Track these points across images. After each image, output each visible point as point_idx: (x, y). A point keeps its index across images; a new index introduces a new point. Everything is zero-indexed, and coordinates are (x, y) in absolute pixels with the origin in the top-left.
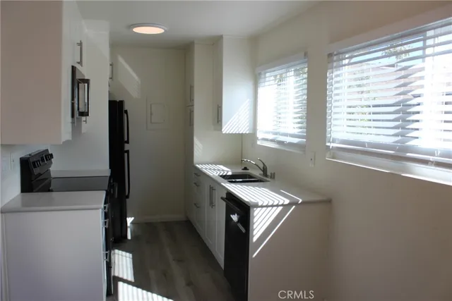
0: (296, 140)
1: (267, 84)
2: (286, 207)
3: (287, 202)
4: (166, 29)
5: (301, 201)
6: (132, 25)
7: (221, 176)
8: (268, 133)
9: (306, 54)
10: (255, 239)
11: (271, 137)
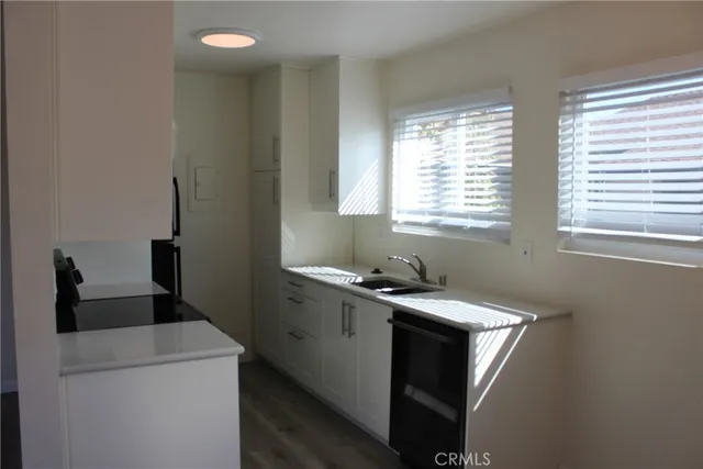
0: (486, 224)
1: (407, 136)
2: (516, 327)
3: (518, 320)
4: (259, 38)
5: (535, 317)
6: (201, 31)
7: (353, 283)
8: (422, 213)
9: (510, 89)
10: (477, 381)
11: (427, 219)
